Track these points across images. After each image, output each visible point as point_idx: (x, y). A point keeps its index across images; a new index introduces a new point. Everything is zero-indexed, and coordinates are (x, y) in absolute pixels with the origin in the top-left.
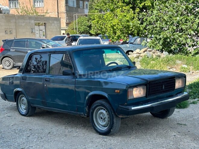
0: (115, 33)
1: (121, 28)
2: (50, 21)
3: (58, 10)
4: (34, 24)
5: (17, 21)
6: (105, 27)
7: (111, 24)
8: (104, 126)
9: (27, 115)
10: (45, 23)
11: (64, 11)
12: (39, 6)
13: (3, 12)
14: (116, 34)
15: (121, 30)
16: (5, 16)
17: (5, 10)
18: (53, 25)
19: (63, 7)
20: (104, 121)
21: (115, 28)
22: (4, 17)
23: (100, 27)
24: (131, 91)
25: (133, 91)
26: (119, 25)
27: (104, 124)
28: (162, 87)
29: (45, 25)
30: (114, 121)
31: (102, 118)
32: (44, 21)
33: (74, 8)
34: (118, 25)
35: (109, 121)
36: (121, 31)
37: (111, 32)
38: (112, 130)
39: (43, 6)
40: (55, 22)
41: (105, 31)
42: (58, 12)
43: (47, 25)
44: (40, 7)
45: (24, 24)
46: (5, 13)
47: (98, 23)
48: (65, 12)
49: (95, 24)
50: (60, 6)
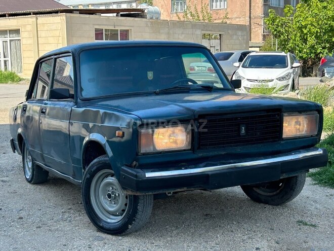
0: (305, 41)
1: (317, 31)
2: (230, 31)
3: (250, 14)
4: (200, 37)
5: (171, 32)
6: (286, 31)
7: (297, 23)
8: (114, 214)
9: (33, 182)
10: (220, 35)
11: (260, 15)
12: (219, 8)
13: (148, 16)
14: (306, 44)
15: (317, 35)
16: (152, 23)
17: (152, 12)
18: (234, 38)
19: (258, 7)
20: (113, 203)
21: (305, 31)
22: (149, 24)
23: (275, 30)
24: (148, 134)
25: (153, 135)
26: (314, 26)
27: (112, 208)
28: (239, 130)
29: (220, 39)
30: (138, 207)
31: (109, 196)
32: (219, 31)
33: (279, 9)
34: (312, 25)
35: (126, 205)
36: (317, 37)
37: (297, 39)
38: (130, 226)
39: (226, 7)
40: (240, 33)
41: (286, 37)
42: (250, 17)
43: (224, 37)
44: (221, 9)
45: (183, 36)
46: (152, 18)
47: (273, 22)
48: (263, 16)
49: (269, 24)
50: (255, 6)
